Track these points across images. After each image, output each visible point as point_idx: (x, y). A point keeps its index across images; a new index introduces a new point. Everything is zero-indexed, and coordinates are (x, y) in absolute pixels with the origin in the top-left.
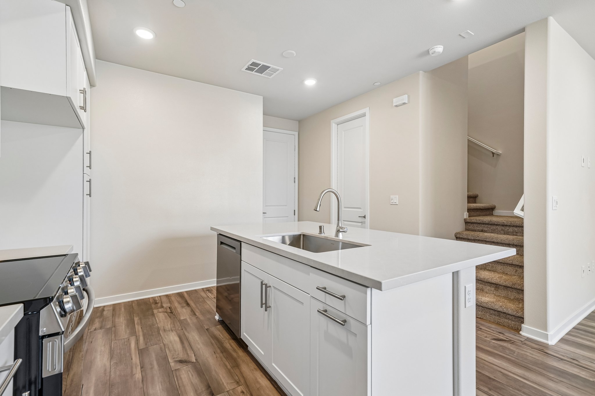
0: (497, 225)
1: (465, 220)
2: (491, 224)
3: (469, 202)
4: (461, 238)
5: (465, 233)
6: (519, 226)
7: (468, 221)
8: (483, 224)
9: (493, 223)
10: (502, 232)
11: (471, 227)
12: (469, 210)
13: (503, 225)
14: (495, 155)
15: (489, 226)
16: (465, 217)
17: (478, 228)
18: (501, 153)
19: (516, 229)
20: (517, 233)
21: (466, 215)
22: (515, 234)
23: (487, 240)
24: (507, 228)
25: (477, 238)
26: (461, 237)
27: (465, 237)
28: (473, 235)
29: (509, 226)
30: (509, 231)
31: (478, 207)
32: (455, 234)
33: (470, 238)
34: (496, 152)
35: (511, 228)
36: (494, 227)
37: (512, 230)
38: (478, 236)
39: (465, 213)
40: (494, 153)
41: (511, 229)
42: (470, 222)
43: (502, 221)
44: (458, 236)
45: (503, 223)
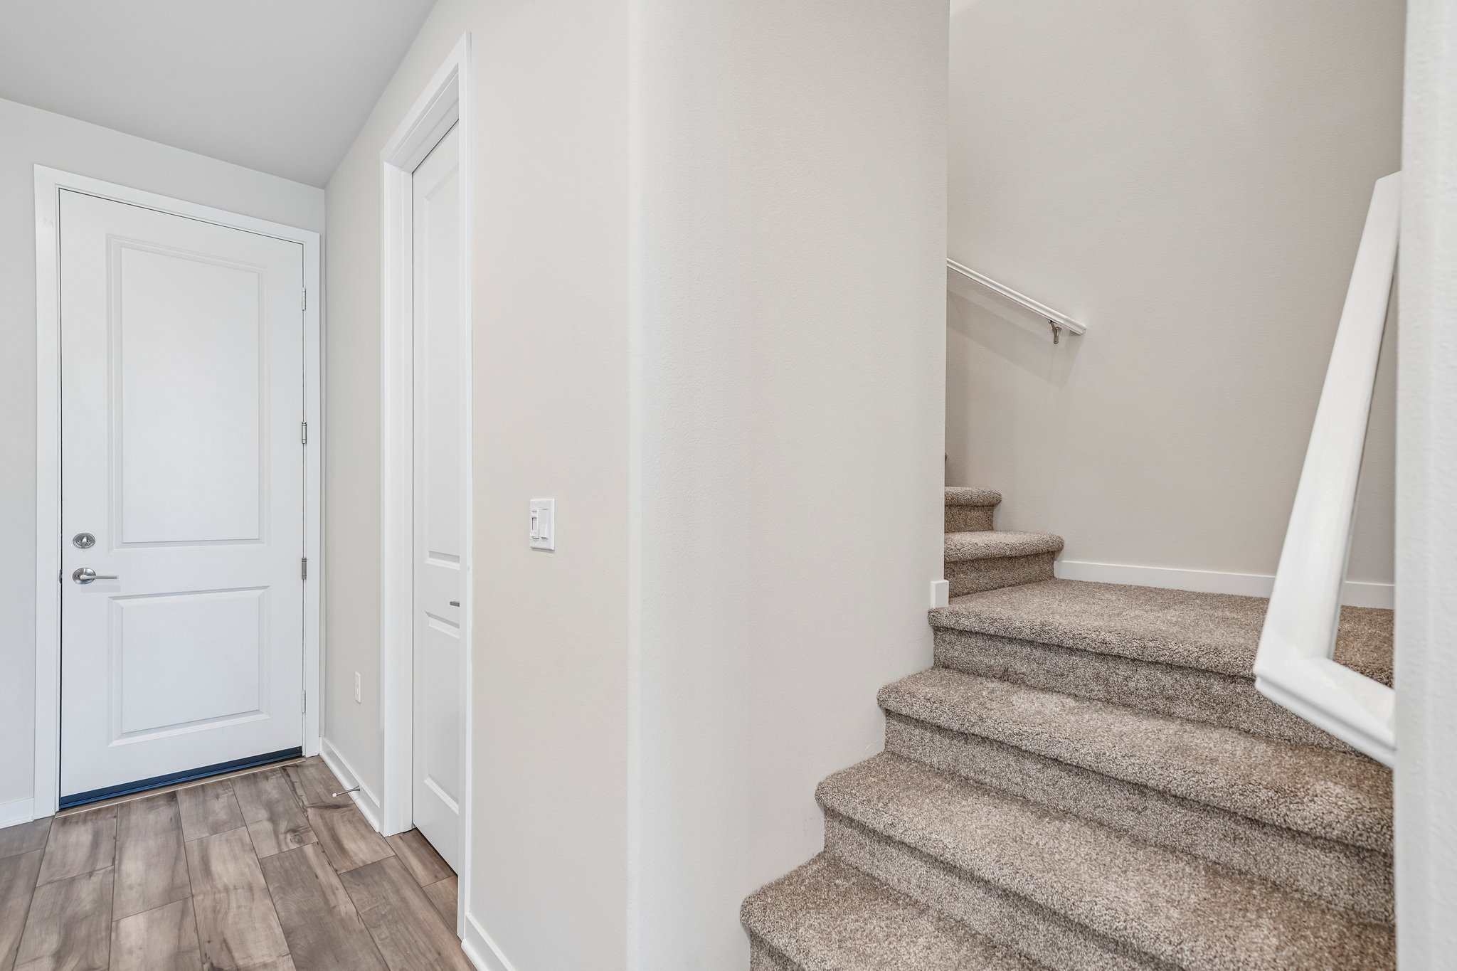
0: (1072, 651)
1: (933, 615)
2: (1046, 646)
3: (951, 526)
4: (907, 717)
5: (924, 690)
6: (1181, 667)
7: (945, 622)
8: (1011, 640)
9: (1055, 641)
10: (1099, 690)
11: (958, 651)
12: (954, 566)
13: (1102, 656)
14: (1061, 338)
15: (1038, 653)
16: (933, 606)
17: (986, 660)
18: (1084, 325)
19: (1166, 680)
20: (1170, 699)
21: (937, 591)
22: (1161, 703)
23: (1027, 744)
24: (1123, 670)
25: (976, 730)
26: (905, 711)
27: (924, 715)
28: (958, 711)
29: (1134, 660)
30: (1132, 684)
31: (995, 552)
32: (881, 692)
33: (943, 721)
34: (1066, 320)
35: (1143, 672)
36: (1062, 661)
37: (1143, 684)
38: (981, 719)
39: (934, 583)
40: (1060, 329)
41: (1140, 679)
42: (952, 629)
43: (1098, 630)
44: (892, 704)
45: (1104, 642)
